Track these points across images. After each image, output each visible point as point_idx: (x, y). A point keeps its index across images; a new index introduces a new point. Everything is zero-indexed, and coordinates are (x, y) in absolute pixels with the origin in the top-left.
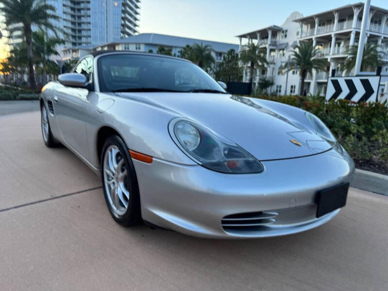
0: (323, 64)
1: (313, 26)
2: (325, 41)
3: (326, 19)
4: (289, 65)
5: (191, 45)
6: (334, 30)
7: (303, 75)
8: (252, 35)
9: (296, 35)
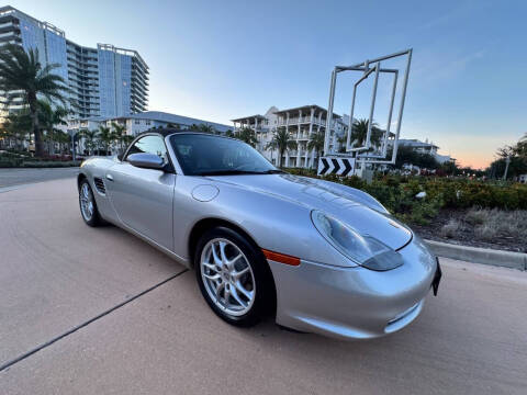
0: (293, 145)
1: (285, 118)
2: (294, 128)
3: (294, 113)
4: (272, 145)
5: (197, 124)
6: (299, 121)
7: (282, 152)
8: (243, 121)
9: (274, 124)
